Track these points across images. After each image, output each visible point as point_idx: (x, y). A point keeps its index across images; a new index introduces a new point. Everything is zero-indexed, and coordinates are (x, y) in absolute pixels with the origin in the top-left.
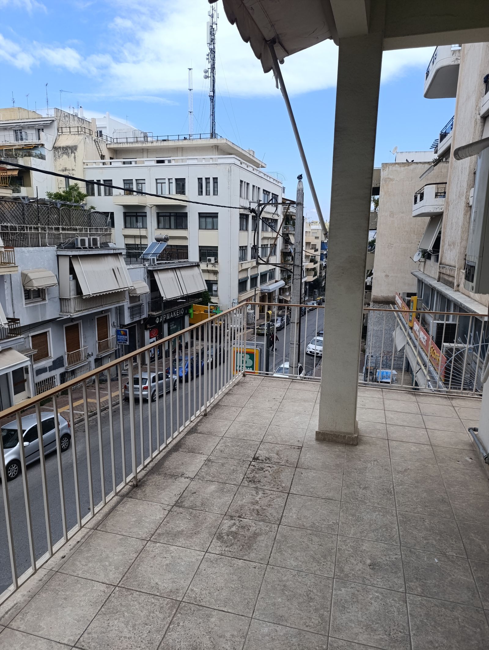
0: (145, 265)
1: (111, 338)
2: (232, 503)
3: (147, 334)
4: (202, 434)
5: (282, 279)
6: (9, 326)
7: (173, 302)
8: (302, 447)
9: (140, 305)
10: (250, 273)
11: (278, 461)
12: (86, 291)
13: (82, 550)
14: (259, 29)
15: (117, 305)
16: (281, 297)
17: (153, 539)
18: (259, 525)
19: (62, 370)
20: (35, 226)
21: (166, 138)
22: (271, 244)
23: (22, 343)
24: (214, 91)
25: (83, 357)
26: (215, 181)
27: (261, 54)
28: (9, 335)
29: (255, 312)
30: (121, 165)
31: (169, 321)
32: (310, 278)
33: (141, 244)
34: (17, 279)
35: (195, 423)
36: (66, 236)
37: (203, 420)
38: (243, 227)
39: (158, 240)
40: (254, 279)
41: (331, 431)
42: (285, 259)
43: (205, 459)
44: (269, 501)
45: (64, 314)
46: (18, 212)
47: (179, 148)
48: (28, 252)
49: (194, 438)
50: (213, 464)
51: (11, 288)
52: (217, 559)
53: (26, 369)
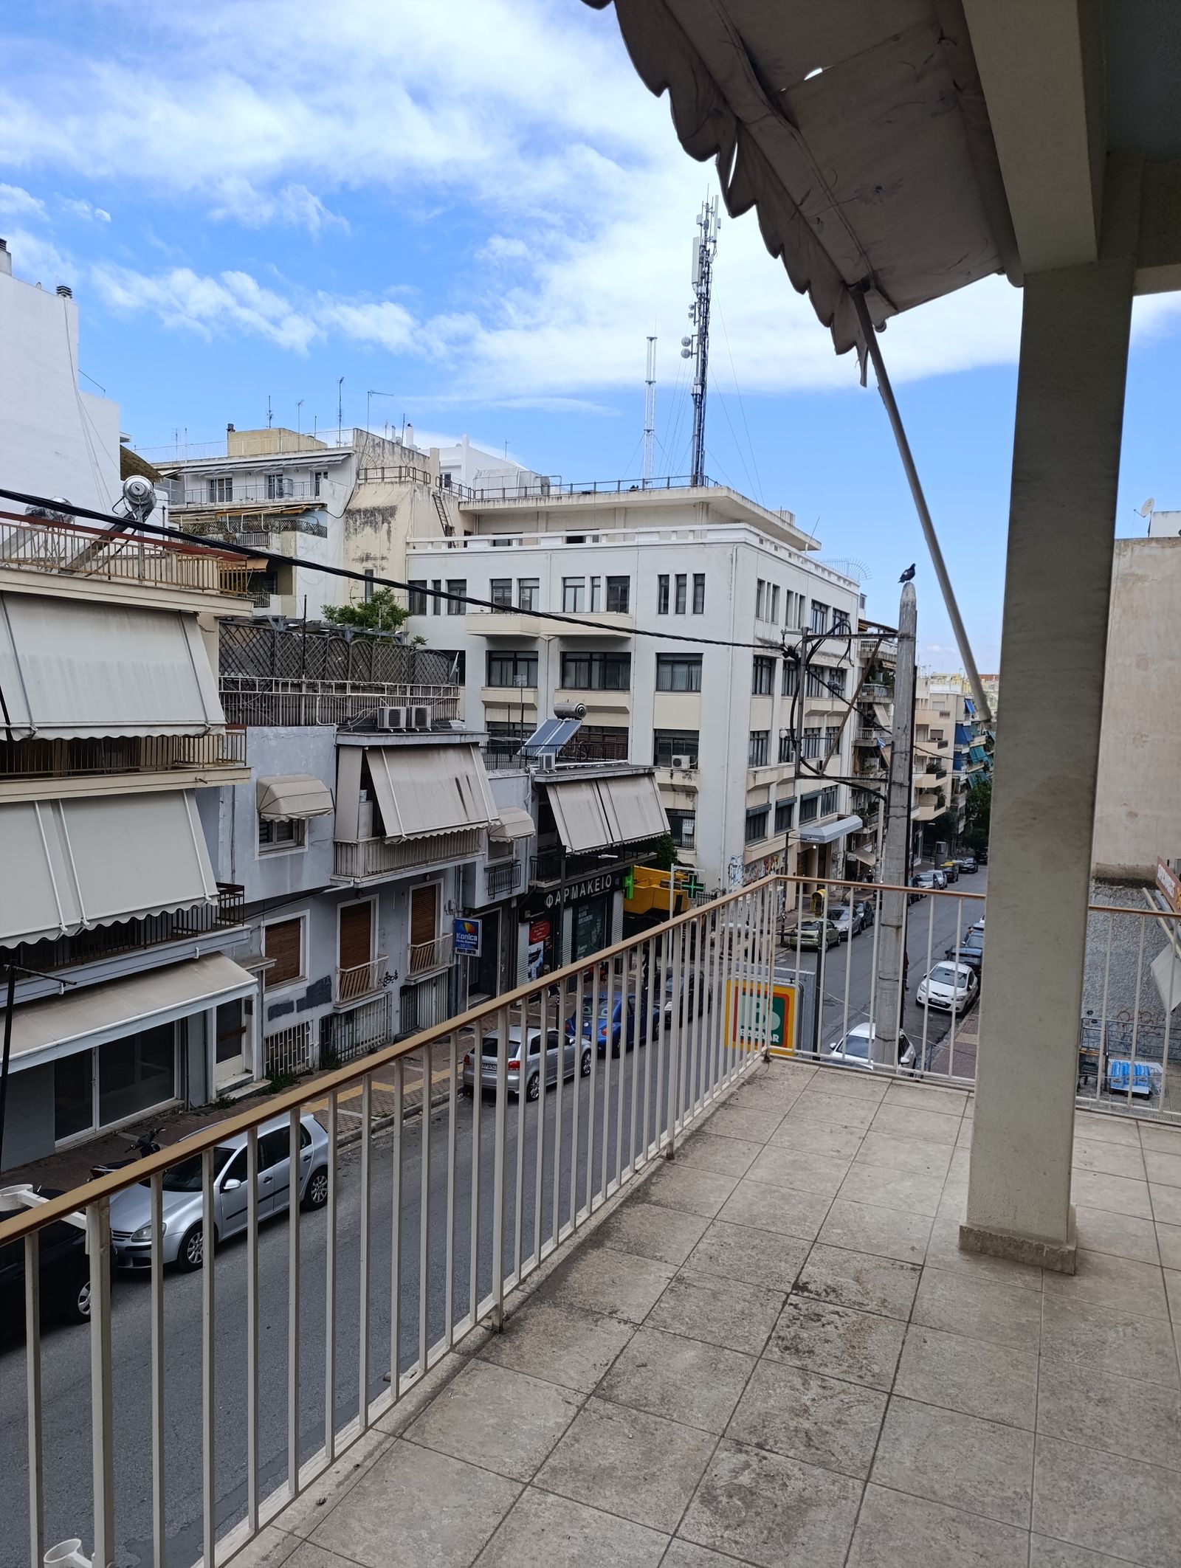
0: (529, 772)
1: (441, 939)
2: (740, 1405)
3: (524, 932)
4: (662, 1206)
5: (854, 812)
6: (220, 901)
7: (589, 860)
8: (923, 1266)
9: (512, 865)
10: (775, 796)
11: (859, 1298)
12: (393, 829)
13: (365, 1488)
14: (831, 262)
15: (461, 862)
16: (853, 857)
17: (539, 1480)
18: (813, 1476)
19: (325, 1010)
20: (296, 681)
21: (590, 488)
22: (828, 728)
23: (245, 942)
24: (703, 385)
25: (375, 981)
26: (699, 581)
27: (833, 315)
28: (219, 922)
29: (784, 891)
30: (487, 547)
31: (575, 905)
32: (926, 813)
33: (522, 723)
34: (247, 796)
35: (645, 1176)
36: (359, 703)
37: (665, 1171)
38: (761, 686)
39: (561, 715)
40: (784, 811)
41: (1003, 1230)
42: (862, 763)
43: (671, 1275)
44: (839, 1410)
45: (342, 878)
46: (261, 650)
47: (620, 508)
48: (276, 736)
49: (642, 1216)
50: (691, 1290)
51: (233, 815)
52: (701, 1560)
53: (249, 1002)
